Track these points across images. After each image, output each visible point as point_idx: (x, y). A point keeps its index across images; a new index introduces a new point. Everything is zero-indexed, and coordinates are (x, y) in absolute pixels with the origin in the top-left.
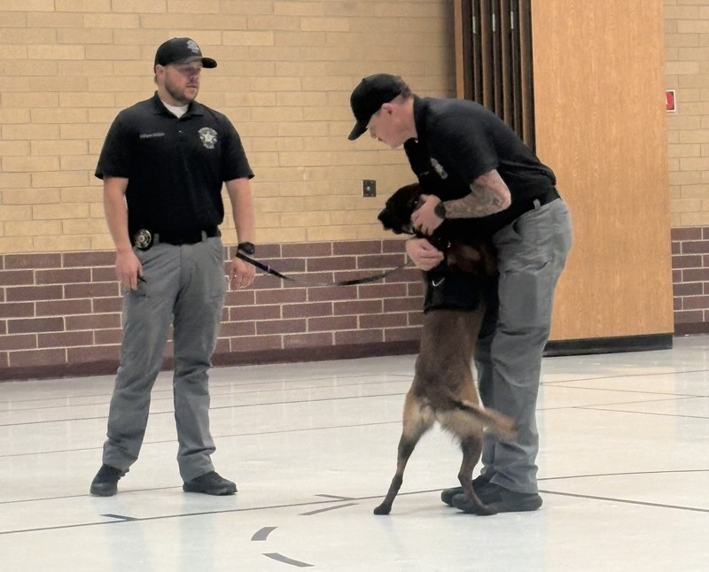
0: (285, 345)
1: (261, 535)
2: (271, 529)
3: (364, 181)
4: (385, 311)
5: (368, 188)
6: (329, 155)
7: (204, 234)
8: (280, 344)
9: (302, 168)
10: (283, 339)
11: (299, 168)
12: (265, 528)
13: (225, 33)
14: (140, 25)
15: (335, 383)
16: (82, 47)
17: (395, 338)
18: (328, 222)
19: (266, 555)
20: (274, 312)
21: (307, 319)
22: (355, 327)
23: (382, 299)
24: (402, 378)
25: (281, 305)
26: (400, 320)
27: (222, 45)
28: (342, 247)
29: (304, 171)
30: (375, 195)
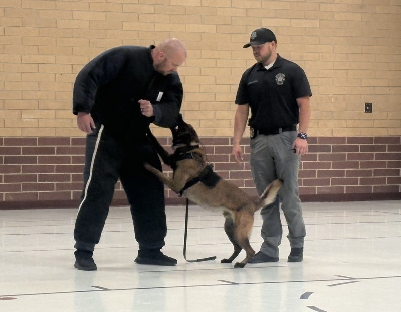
0: (318, 192)
1: (305, 296)
2: (311, 293)
3: (366, 104)
4: (374, 176)
5: (368, 108)
6: (347, 88)
7: (280, 130)
8: (315, 192)
9: (332, 95)
10: (317, 189)
11: (330, 95)
12: (307, 292)
13: (293, 20)
14: (247, 14)
15: (345, 215)
16: (215, 26)
17: (378, 191)
18: (345, 126)
19: (308, 307)
20: (313, 174)
21: (331, 178)
22: (358, 184)
23: (373, 169)
24: (386, 214)
25: (317, 170)
26: (383, 181)
27: (291, 26)
28: (352, 139)
29: (332, 97)
30: (371, 112)
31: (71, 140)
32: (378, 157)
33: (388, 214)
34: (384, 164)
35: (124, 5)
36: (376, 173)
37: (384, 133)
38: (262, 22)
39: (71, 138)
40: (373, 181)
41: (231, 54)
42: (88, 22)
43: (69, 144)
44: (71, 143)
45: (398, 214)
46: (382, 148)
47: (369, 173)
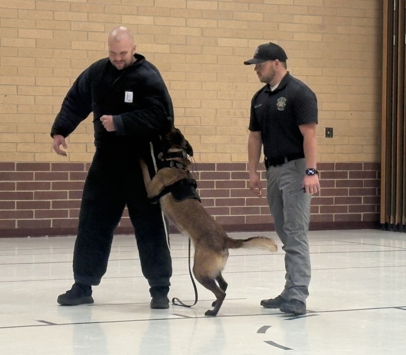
1: (263, 330)
2: (269, 327)
3: (326, 128)
4: (335, 204)
5: (328, 132)
7: (286, 159)
12: (264, 327)
13: (250, 40)
14: (202, 34)
17: (339, 220)
19: (265, 342)
22: (318, 213)
23: (334, 197)
24: (344, 243)
26: (343, 209)
27: (248, 47)
30: (332, 137)
31: (15, 165)
32: (339, 184)
33: (349, 244)
34: (345, 192)
35: (72, 23)
36: (338, 201)
37: (345, 159)
38: (219, 42)
39: (16, 163)
40: (334, 209)
41: (186, 75)
42: (34, 40)
43: (14, 170)
44: (15, 168)
45: (360, 244)
46: (344, 175)
47: (330, 201)
